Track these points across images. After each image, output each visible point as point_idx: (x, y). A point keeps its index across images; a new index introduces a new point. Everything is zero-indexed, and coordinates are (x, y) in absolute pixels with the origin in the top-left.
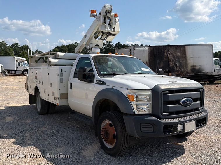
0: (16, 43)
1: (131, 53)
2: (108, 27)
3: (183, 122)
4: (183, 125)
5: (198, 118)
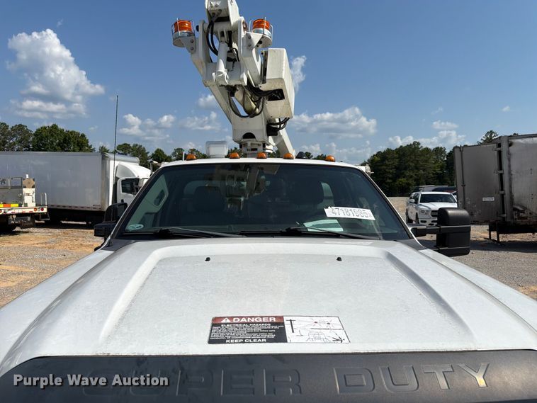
1: (500, 153)
2: (222, 68)
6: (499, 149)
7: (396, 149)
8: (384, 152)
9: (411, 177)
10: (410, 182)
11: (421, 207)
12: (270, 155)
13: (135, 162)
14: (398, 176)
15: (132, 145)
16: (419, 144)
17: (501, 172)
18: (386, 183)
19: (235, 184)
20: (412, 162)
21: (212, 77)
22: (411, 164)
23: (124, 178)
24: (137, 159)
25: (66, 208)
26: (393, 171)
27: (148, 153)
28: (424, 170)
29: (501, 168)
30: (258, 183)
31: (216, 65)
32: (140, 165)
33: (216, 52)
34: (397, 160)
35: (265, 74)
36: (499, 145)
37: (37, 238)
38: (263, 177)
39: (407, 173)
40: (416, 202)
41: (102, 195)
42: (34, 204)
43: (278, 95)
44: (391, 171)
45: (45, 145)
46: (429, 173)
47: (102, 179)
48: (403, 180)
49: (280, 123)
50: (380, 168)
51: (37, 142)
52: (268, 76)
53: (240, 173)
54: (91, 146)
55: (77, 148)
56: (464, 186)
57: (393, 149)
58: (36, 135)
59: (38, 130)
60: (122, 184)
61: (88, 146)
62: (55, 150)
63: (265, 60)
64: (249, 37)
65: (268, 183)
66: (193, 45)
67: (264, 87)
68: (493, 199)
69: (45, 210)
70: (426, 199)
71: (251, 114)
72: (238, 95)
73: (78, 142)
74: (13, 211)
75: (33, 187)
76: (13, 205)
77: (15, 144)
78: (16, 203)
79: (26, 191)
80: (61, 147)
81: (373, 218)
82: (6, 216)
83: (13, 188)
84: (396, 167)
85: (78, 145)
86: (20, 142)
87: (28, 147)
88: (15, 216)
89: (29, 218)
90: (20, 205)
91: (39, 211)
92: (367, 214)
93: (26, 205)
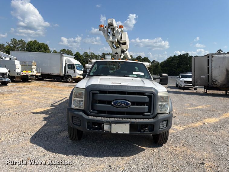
0: (139, 56)
1: (208, 60)
2: (111, 38)
3: (110, 122)
4: (111, 125)
5: (134, 122)
6: (208, 58)
7: (178, 56)
8: (173, 57)
11: (181, 79)
12: (122, 59)
13: (72, 58)
14: (178, 68)
15: (66, 50)
16: (188, 54)
17: (208, 67)
19: (112, 66)
21: (108, 40)
23: (68, 64)
24: (72, 56)
25: (47, 74)
27: (73, 53)
29: (208, 65)
30: (118, 66)
31: (110, 37)
32: (74, 59)
33: (110, 33)
34: (178, 60)
35: (121, 38)
36: (208, 57)
37: (38, 84)
38: (120, 65)
39: (182, 66)
40: (179, 78)
41: (60, 70)
42: (36, 72)
43: (125, 44)
44: (175, 65)
45: (31, 48)
47: (61, 63)
49: (125, 50)
50: (171, 64)
51: (28, 47)
52: (122, 39)
53: (114, 63)
54: (50, 50)
55: (44, 51)
56: (194, 71)
57: (177, 56)
58: (28, 44)
59: (29, 42)
60: (68, 66)
61: (48, 49)
62: (35, 51)
63: (122, 35)
64: (118, 30)
65: (121, 66)
66: (104, 31)
67: (121, 42)
68: (205, 77)
69: (40, 74)
70: (183, 77)
71: (118, 47)
72: (114, 43)
74: (29, 74)
75: (36, 65)
76: (29, 72)
77: (19, 48)
78: (30, 71)
79: (33, 67)
80: (38, 49)
81: (144, 75)
82: (27, 75)
83: (28, 65)
84: (177, 64)
85: (45, 49)
86: (21, 47)
87: (25, 49)
88: (30, 76)
89: (35, 77)
90: (31, 72)
91: (38, 74)
92: (143, 74)
93: (33, 72)
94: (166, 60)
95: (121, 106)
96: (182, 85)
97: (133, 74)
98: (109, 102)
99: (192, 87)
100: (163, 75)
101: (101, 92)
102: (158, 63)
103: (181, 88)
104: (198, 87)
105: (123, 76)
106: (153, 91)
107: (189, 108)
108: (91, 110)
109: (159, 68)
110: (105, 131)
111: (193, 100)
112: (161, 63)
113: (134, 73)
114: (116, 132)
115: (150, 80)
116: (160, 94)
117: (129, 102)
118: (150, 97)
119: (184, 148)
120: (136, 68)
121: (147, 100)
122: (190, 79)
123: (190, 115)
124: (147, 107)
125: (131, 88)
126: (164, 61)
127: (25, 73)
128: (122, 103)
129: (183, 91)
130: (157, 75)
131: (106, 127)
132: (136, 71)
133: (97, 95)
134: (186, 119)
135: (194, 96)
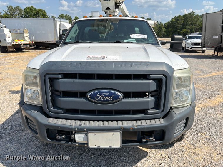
3: (85, 130)
4: (87, 135)
5: (130, 129)
8: (178, 17)
9: (189, 28)
10: (188, 31)
11: (188, 41)
14: (183, 29)
15: (65, 15)
16: (194, 12)
17: (222, 25)
18: (177, 32)
20: (190, 21)
22: (189, 22)
23: (63, 29)
24: (67, 21)
25: (42, 42)
26: (181, 26)
27: (72, 18)
28: (195, 25)
29: (222, 23)
32: (69, 23)
34: (183, 21)
37: (32, 54)
39: (187, 27)
40: (186, 39)
41: (55, 36)
42: (29, 40)
44: (180, 26)
45: (29, 15)
46: (197, 27)
47: (54, 30)
48: (185, 30)
49: (120, 3)
50: (175, 24)
51: (26, 14)
53: (104, 23)
54: (48, 16)
55: (42, 17)
56: (205, 31)
57: (182, 15)
59: (25, 9)
60: (62, 32)
61: (46, 16)
62: (33, 17)
68: (217, 37)
69: (34, 43)
70: (190, 38)
73: (43, 14)
74: (22, 43)
75: (28, 33)
76: (21, 41)
77: (17, 15)
78: (22, 39)
79: (25, 35)
80: (36, 16)
81: (147, 38)
82: (19, 45)
83: (20, 33)
84: (182, 24)
85: (43, 15)
86: (19, 14)
87: (22, 16)
88: (23, 45)
89: (28, 46)
90: (24, 41)
91: (31, 43)
92: (145, 37)
93: (26, 40)
94: (170, 21)
95: (104, 100)
96: (188, 48)
97: (130, 38)
98: (83, 95)
99: (200, 49)
100: (176, 36)
101: (66, 76)
102: (161, 24)
103: (187, 51)
104: (206, 49)
105: (115, 42)
106: (164, 69)
107: (201, 77)
108: (52, 109)
109: (163, 30)
110: (77, 144)
111: (204, 65)
112: (165, 24)
113: (132, 36)
114: (96, 147)
115: (157, 47)
116: (176, 74)
117: (119, 94)
118: (159, 82)
119: (206, 149)
120: (137, 29)
121: (153, 86)
122: (199, 41)
123: (204, 86)
124: (153, 98)
125: (121, 66)
126: (168, 22)
127: (16, 42)
128: (105, 96)
129: (190, 55)
130: (161, 37)
131: (79, 138)
132: (136, 32)
133: (59, 81)
134: (200, 93)
135: (203, 60)
